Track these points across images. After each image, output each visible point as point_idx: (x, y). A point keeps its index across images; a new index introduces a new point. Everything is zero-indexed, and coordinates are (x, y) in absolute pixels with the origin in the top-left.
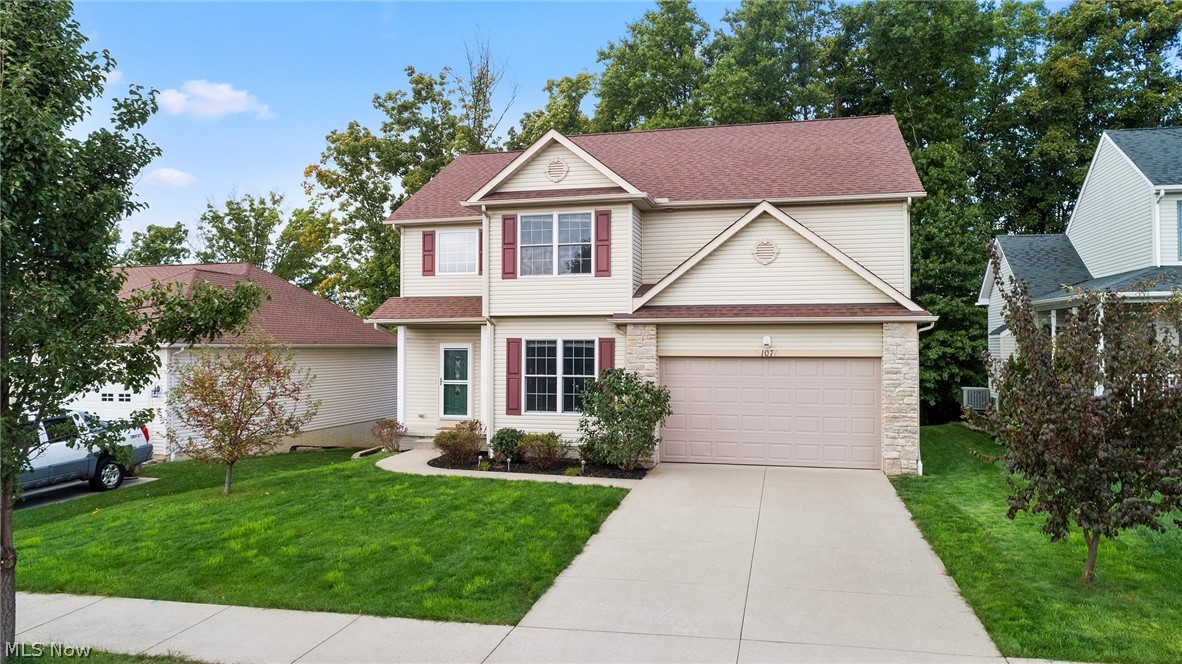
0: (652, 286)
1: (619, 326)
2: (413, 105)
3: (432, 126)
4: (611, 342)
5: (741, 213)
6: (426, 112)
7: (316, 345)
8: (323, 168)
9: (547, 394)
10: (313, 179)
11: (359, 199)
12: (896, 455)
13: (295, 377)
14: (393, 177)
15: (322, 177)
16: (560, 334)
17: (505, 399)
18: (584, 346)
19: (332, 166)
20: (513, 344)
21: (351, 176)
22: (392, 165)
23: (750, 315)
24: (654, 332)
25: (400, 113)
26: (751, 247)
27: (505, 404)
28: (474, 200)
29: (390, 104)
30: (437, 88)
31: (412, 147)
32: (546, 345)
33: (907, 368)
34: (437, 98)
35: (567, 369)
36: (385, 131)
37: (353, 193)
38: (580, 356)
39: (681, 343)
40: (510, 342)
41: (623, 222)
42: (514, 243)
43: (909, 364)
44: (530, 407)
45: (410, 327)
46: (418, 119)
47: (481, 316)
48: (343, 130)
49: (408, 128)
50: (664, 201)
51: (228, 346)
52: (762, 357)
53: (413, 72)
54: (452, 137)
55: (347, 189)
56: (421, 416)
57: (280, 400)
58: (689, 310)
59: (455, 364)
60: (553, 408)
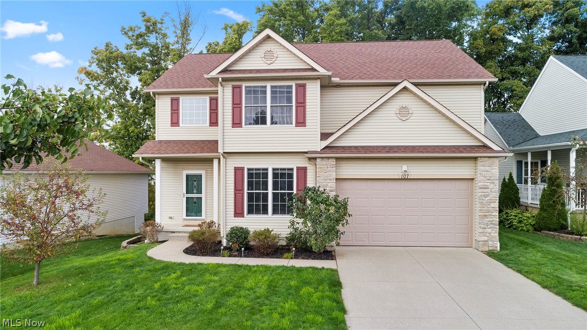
0: (332, 134)
1: (310, 159)
2: (145, 34)
3: (155, 47)
4: (305, 169)
5: (388, 89)
6: (152, 39)
7: (92, 172)
8: (89, 69)
9: (261, 203)
10: (83, 76)
11: (111, 88)
12: (485, 238)
13: (89, 195)
14: (133, 76)
15: (88, 74)
16: (270, 164)
17: (233, 207)
18: (287, 172)
19: (95, 68)
20: (238, 171)
21: (107, 74)
22: (133, 69)
23: (397, 152)
24: (334, 163)
25: (137, 38)
26: (395, 109)
27: (233, 210)
28: (214, 74)
29: (130, 34)
30: (159, 25)
31: (143, 60)
32: (261, 172)
33: (492, 185)
34: (158, 31)
35: (275, 187)
36: (127, 49)
37: (108, 85)
38: (283, 177)
39: (351, 170)
40: (236, 169)
41: (313, 90)
42: (240, 103)
43: (494, 183)
44: (250, 212)
45: (164, 160)
46: (148, 43)
47: (217, 152)
48: (102, 47)
49: (142, 48)
50: (336, 80)
51: (36, 172)
52: (402, 179)
53: (145, 15)
54: (167, 54)
55: (104, 83)
56: (171, 218)
57: (78, 213)
58: (357, 149)
59: (194, 184)
60: (265, 211)
